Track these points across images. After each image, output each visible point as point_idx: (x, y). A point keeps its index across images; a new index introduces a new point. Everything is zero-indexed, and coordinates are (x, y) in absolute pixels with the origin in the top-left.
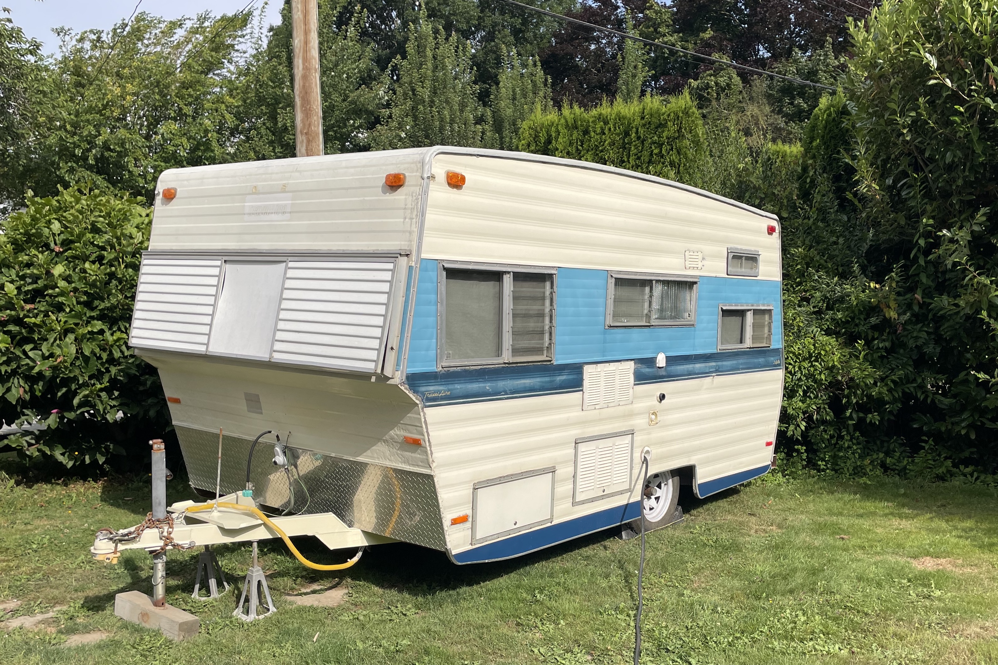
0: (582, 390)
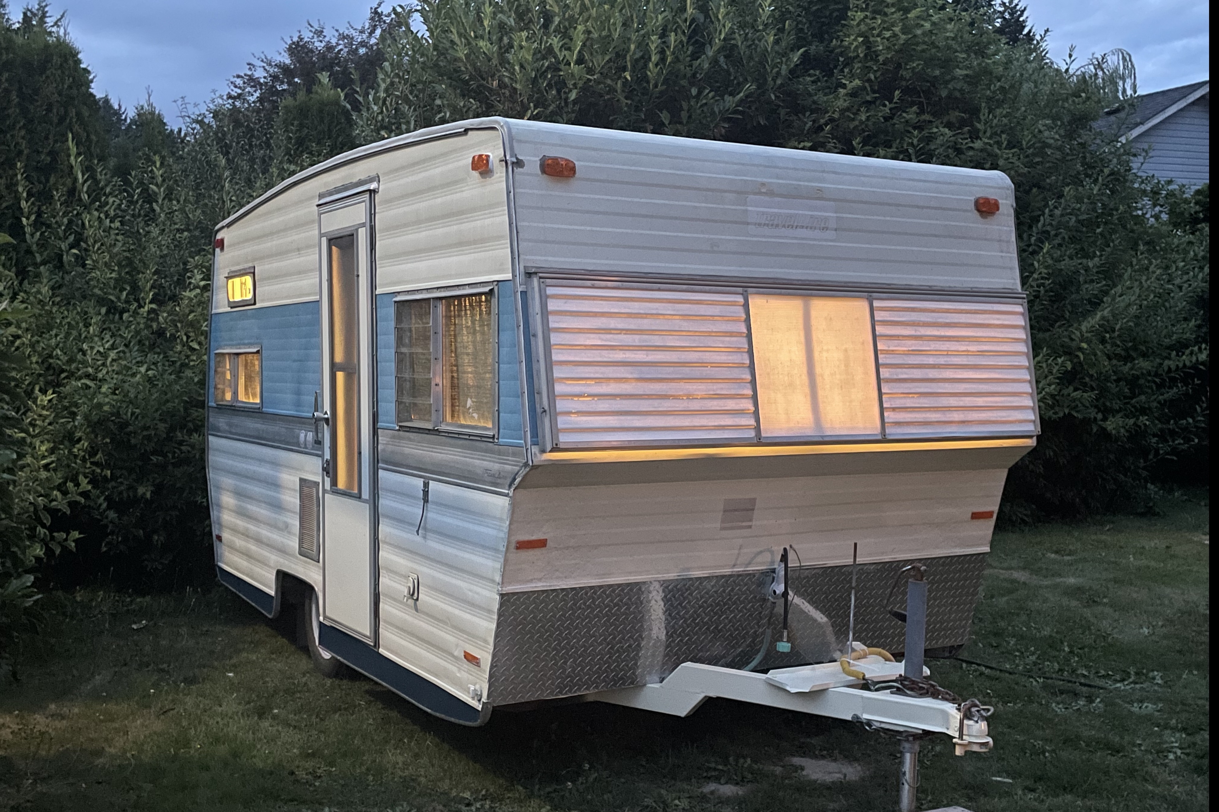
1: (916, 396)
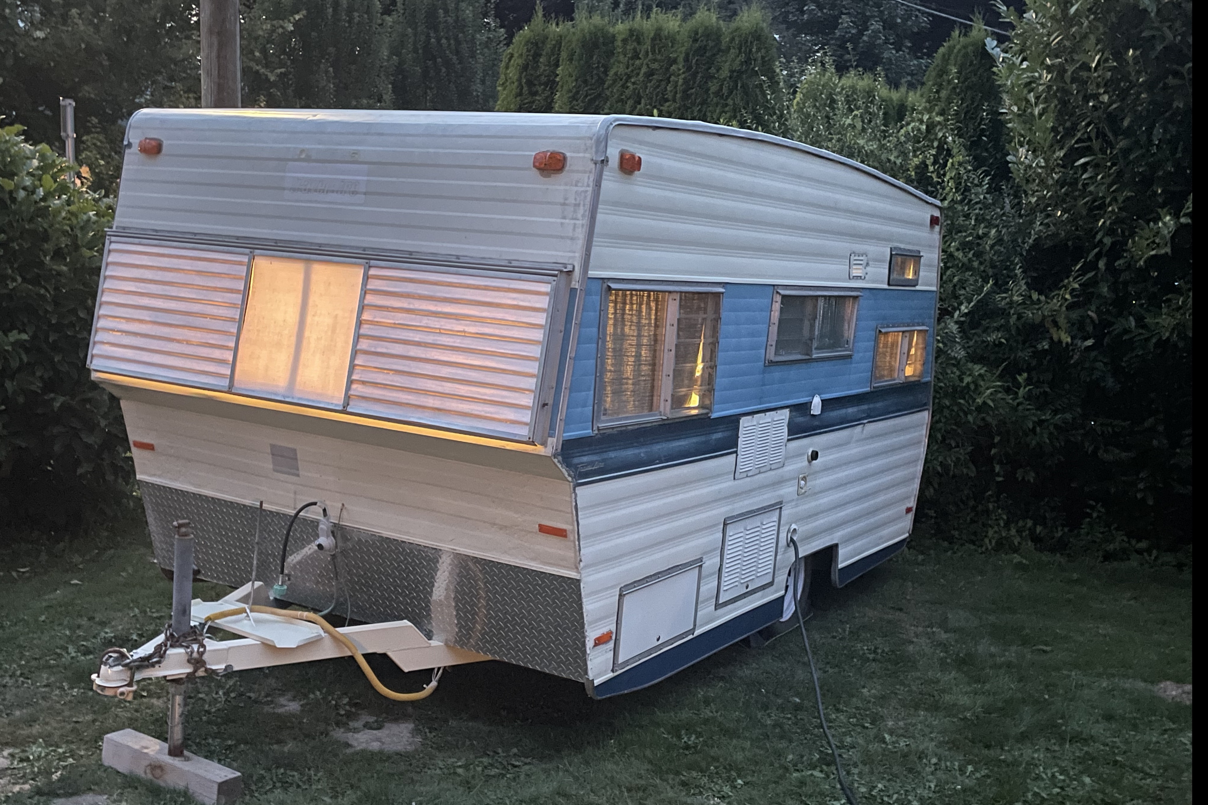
0: (736, 452)
1: (391, 373)
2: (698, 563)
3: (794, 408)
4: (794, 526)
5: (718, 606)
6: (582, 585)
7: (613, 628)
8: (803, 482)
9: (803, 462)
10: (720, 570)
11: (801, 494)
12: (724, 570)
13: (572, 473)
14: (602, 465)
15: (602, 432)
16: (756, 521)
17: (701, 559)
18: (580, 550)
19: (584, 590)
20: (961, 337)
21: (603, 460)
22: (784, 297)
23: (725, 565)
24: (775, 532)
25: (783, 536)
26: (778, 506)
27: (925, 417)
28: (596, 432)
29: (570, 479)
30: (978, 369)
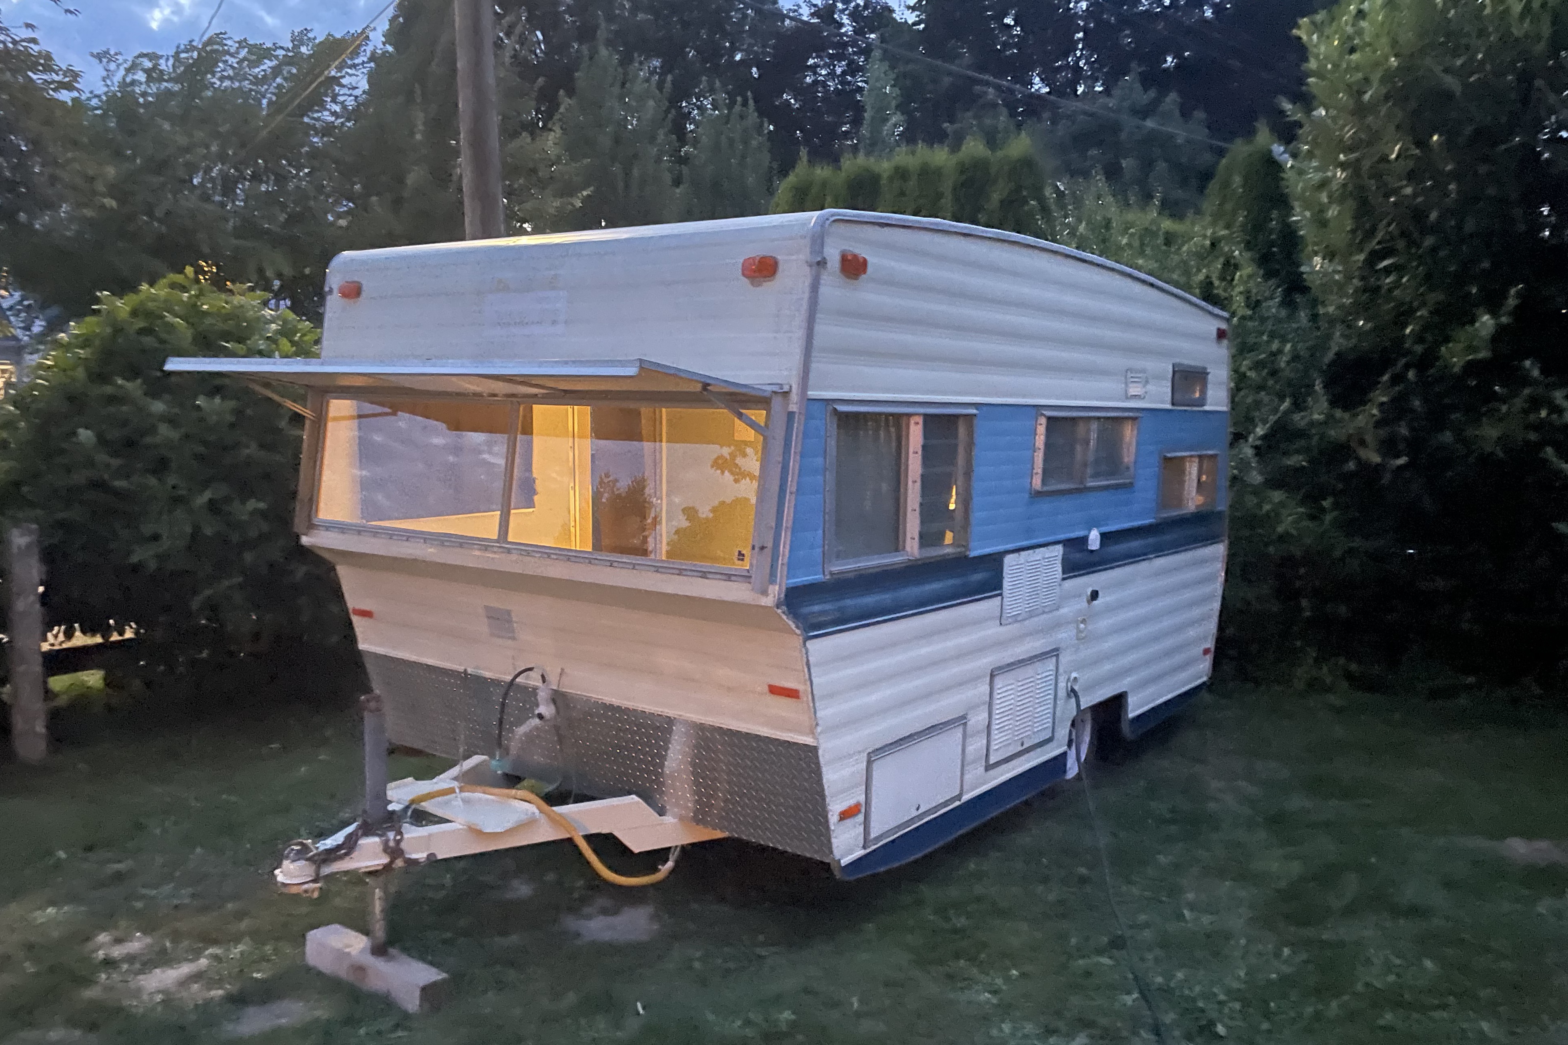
0: (1001, 595)
2: (961, 721)
3: (1068, 543)
4: (1074, 675)
5: (988, 767)
6: (820, 752)
7: (862, 798)
8: (1082, 626)
9: (1082, 604)
10: (989, 726)
11: (1082, 639)
12: (994, 727)
13: (800, 625)
14: (838, 615)
15: (835, 576)
16: (1029, 671)
17: (964, 717)
18: (815, 712)
19: (824, 757)
20: (1258, 462)
21: (840, 609)
22: (1049, 419)
23: (994, 722)
24: (1053, 682)
25: (1062, 685)
26: (1054, 653)
27: (1220, 549)
28: (828, 577)
29: (798, 632)
30: (1277, 496)
